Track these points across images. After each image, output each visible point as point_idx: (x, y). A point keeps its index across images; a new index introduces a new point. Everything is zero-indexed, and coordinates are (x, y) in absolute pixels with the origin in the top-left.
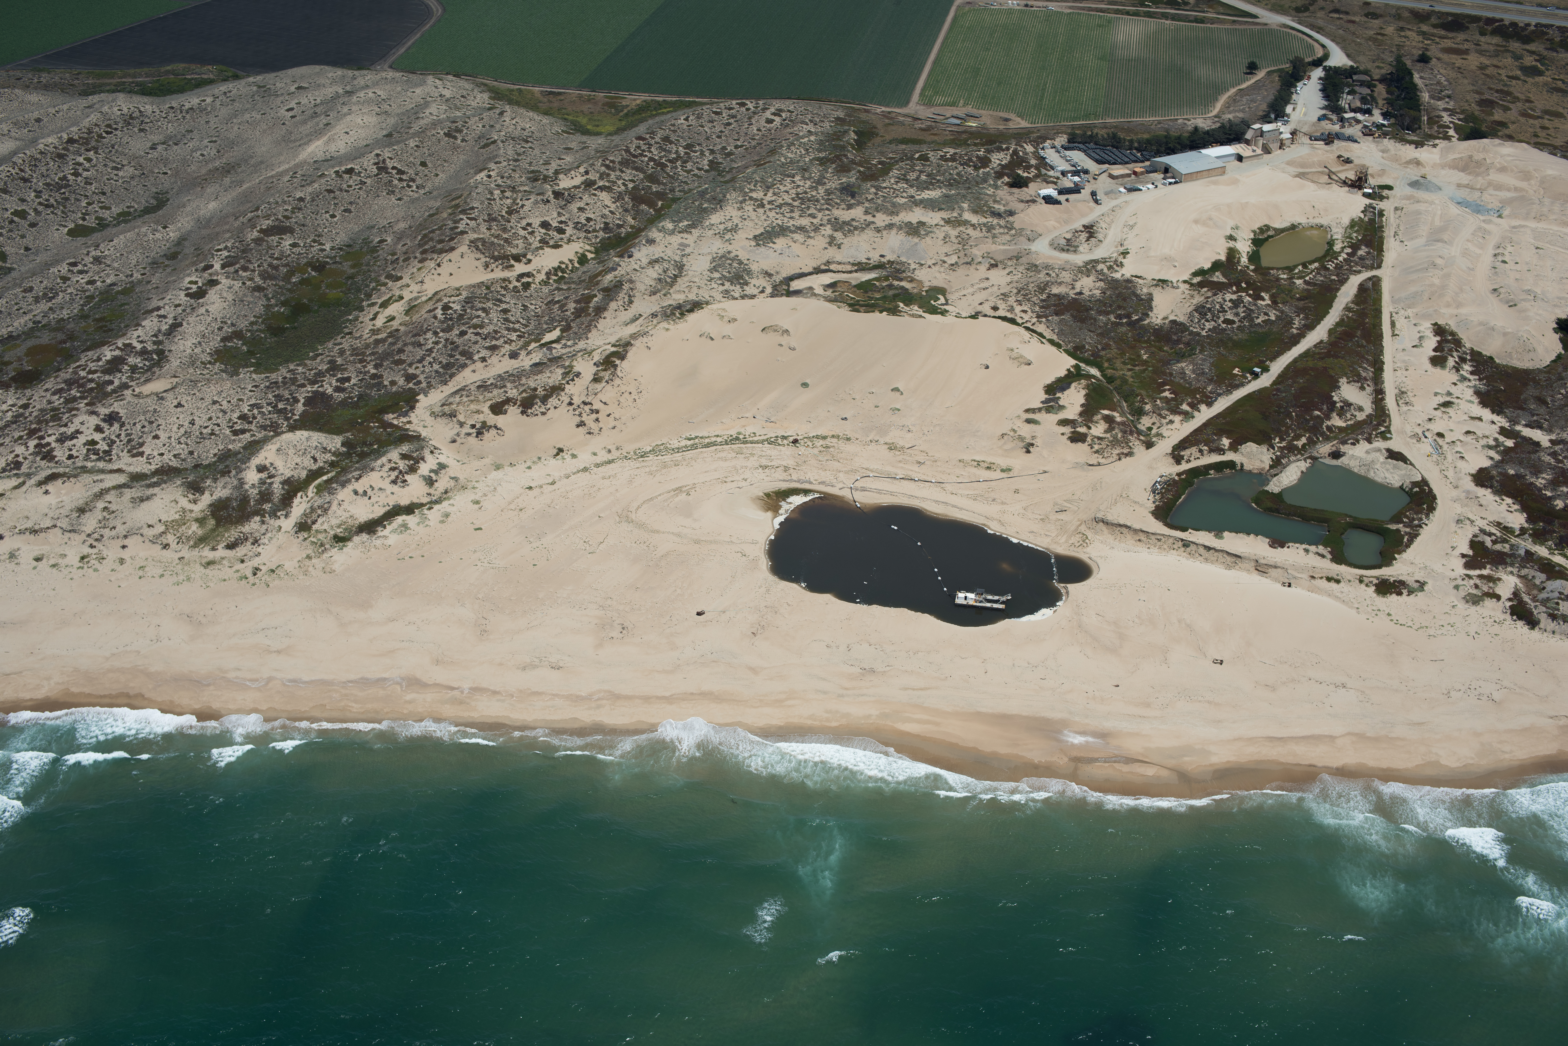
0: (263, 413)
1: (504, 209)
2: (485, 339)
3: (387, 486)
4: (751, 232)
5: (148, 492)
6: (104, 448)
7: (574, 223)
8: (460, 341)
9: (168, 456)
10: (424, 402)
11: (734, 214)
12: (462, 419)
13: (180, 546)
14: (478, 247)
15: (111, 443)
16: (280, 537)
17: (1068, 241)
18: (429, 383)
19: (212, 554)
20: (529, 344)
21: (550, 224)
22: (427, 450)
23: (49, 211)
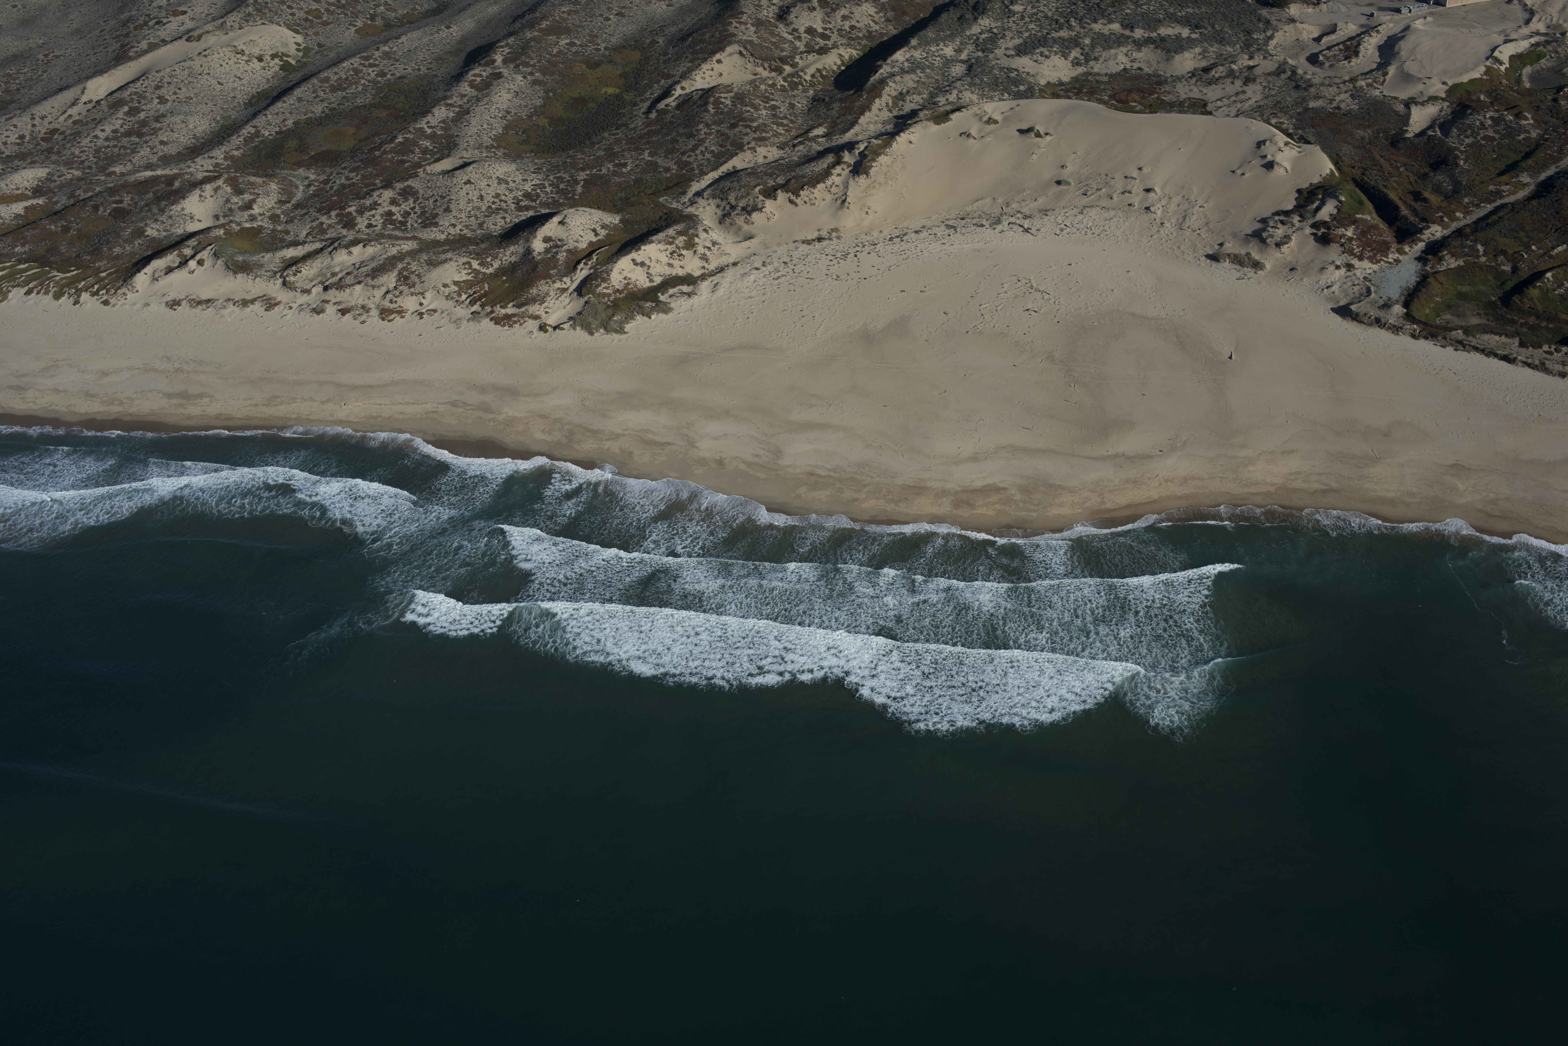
0: (546, 193)
1: (771, 15)
2: (755, 132)
3: (664, 258)
4: (1011, 42)
5: (443, 257)
6: (400, 219)
7: (838, 30)
8: (731, 133)
9: (459, 227)
10: (696, 187)
11: (993, 25)
12: (733, 202)
13: (473, 303)
14: (746, 48)
15: (406, 214)
16: (565, 299)
17: (1327, 58)
18: (701, 170)
19: (503, 311)
20: (797, 137)
21: (815, 30)
22: (700, 229)
23: (339, 11)
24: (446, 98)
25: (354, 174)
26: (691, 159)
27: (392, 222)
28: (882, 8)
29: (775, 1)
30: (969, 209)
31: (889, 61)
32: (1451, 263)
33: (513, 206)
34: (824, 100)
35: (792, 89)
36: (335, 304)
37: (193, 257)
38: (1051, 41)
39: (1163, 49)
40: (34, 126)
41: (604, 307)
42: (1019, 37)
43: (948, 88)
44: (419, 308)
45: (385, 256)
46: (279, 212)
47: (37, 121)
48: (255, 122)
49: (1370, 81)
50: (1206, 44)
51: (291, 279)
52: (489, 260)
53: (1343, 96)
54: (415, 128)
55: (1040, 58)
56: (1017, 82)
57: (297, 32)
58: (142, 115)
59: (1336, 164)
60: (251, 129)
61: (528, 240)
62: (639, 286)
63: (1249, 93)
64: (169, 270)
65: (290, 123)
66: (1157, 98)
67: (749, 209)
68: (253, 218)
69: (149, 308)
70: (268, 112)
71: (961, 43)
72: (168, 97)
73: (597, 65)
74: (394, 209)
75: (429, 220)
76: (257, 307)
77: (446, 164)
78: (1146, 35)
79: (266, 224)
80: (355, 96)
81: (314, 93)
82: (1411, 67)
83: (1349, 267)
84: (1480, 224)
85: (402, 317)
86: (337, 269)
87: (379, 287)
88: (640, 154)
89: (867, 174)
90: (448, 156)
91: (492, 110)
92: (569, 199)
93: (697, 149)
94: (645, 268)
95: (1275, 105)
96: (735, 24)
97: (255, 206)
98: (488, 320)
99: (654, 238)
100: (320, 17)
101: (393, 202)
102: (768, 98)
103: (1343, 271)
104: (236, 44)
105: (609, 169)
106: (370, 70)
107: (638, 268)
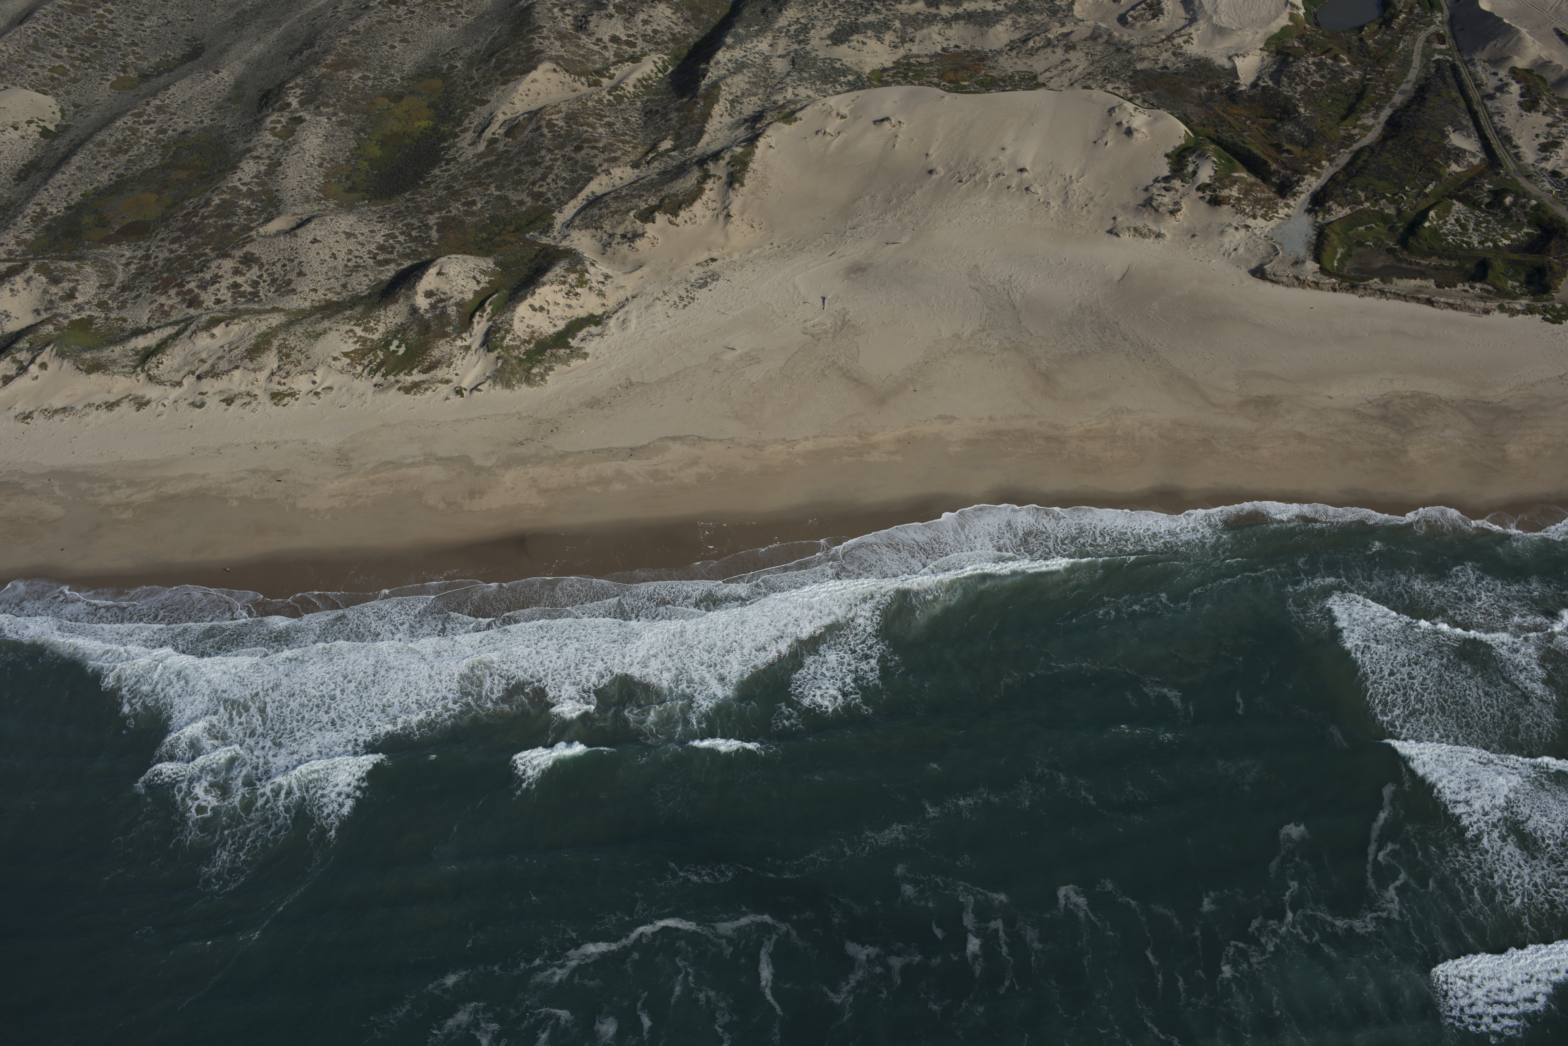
0: (399, 242)
1: (569, 27)
2: (603, 153)
3: (561, 299)
4: (823, 31)
5: (319, 327)
6: (249, 289)
7: (643, 36)
8: (579, 156)
9: (321, 292)
10: (560, 218)
11: (799, 15)
12: (609, 230)
13: (372, 375)
14: (558, 64)
15: (255, 284)
16: (473, 357)
17: (1135, 18)
18: (558, 199)
19: (410, 379)
20: (647, 154)
21: (619, 39)
22: (587, 263)
23: (87, 65)
24: (249, 150)
25: (177, 246)
26: (544, 189)
27: (243, 295)
28: (677, 9)
29: (568, 11)
31: (712, 63)
32: (1339, 212)
33: (371, 262)
34: (657, 111)
35: (620, 103)
36: (215, 394)
37: (32, 361)
38: (862, 27)
39: (974, 24)
41: (518, 360)
42: (829, 26)
43: (780, 86)
44: (311, 386)
45: (254, 334)
46: (105, 297)
48: (36, 199)
49: (1185, 37)
50: (1013, 15)
51: (154, 372)
52: (372, 324)
53: (1165, 55)
54: (228, 188)
55: (857, 45)
56: (845, 71)
57: (45, 93)
59: (1186, 124)
60: (35, 207)
61: (408, 298)
62: (545, 334)
63: (1074, 62)
64: (10, 378)
65: (77, 196)
66: (986, 77)
67: (629, 236)
68: (80, 308)
70: (47, 186)
71: (774, 37)
73: (398, 98)
74: (239, 280)
75: (284, 288)
76: (126, 409)
77: (278, 224)
78: (953, 12)
79: (96, 313)
80: (141, 158)
81: (93, 159)
82: (1219, 20)
83: (1247, 227)
84: (1352, 171)
85: (297, 399)
86: (204, 355)
87: (260, 369)
88: (486, 189)
89: (743, 185)
90: (279, 214)
91: (306, 159)
92: (428, 246)
93: (547, 177)
94: (545, 313)
95: (1104, 71)
96: (538, 40)
97: (77, 295)
98: (396, 390)
99: (545, 279)
100: (67, 75)
101: (236, 272)
102: (599, 114)
103: (1242, 232)
105: (458, 209)
106: (148, 128)
107: (538, 314)
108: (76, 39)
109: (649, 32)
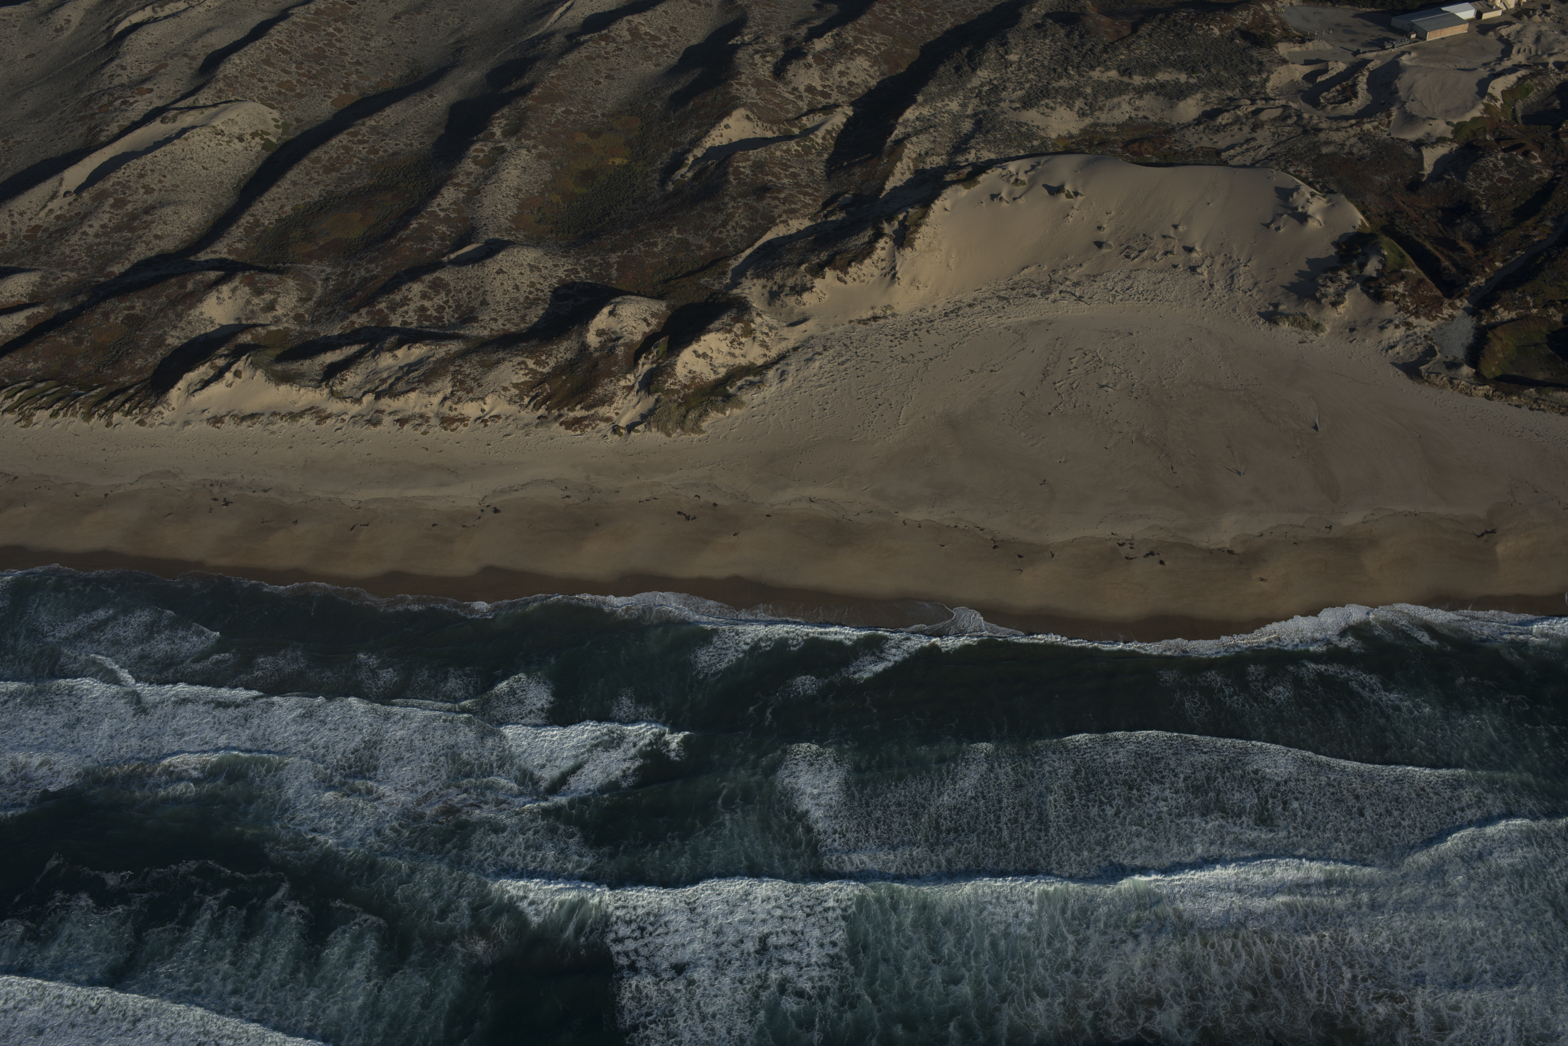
1: (767, 74)
2: (784, 204)
3: (725, 349)
4: (1012, 95)
5: (495, 357)
6: (435, 314)
7: (838, 87)
8: (760, 206)
9: (500, 322)
10: (734, 265)
11: (992, 77)
12: (779, 281)
13: (537, 407)
14: (753, 112)
15: (440, 309)
16: (633, 397)
17: (1328, 100)
18: (734, 247)
19: (572, 414)
20: (826, 207)
21: (815, 88)
22: (754, 314)
23: (311, 82)
24: (451, 177)
25: (373, 265)
26: (723, 236)
27: (428, 318)
29: (768, 59)
30: (1017, 278)
31: (900, 120)
32: (1505, 315)
34: (842, 165)
35: (807, 154)
36: (390, 414)
37: (228, 368)
38: (1053, 92)
39: (1165, 95)
40: (13, 223)
41: (676, 405)
42: (1021, 89)
43: (964, 147)
44: (480, 414)
45: (434, 359)
46: (302, 311)
47: (16, 218)
48: (252, 210)
49: (1376, 123)
50: (1205, 89)
51: (337, 387)
52: (543, 358)
53: (1352, 141)
54: (427, 212)
55: (1046, 110)
56: (1030, 136)
57: (272, 107)
58: (130, 207)
59: (1363, 213)
60: (249, 218)
61: (580, 335)
62: (705, 380)
63: (1260, 140)
64: (205, 384)
65: (288, 209)
66: (1170, 148)
67: (798, 289)
68: (277, 320)
69: (190, 427)
70: (263, 199)
71: (965, 97)
72: (153, 186)
73: (599, 133)
74: (427, 304)
75: (467, 315)
76: (306, 420)
78: (1145, 82)
79: (292, 325)
80: (351, 176)
81: (307, 174)
82: (1412, 107)
83: (1408, 325)
84: (1524, 275)
85: (466, 425)
86: (385, 375)
87: (435, 393)
88: (669, 232)
89: (912, 246)
90: (471, 242)
91: (503, 189)
93: (727, 224)
94: (708, 360)
95: (1289, 152)
96: (735, 86)
97: (277, 307)
98: (557, 424)
99: (711, 327)
100: (293, 90)
101: (424, 296)
102: (785, 164)
103: (1403, 329)
104: (215, 124)
105: (639, 249)
106: (361, 147)
107: (701, 360)
108: (305, 55)
109: (845, 84)
